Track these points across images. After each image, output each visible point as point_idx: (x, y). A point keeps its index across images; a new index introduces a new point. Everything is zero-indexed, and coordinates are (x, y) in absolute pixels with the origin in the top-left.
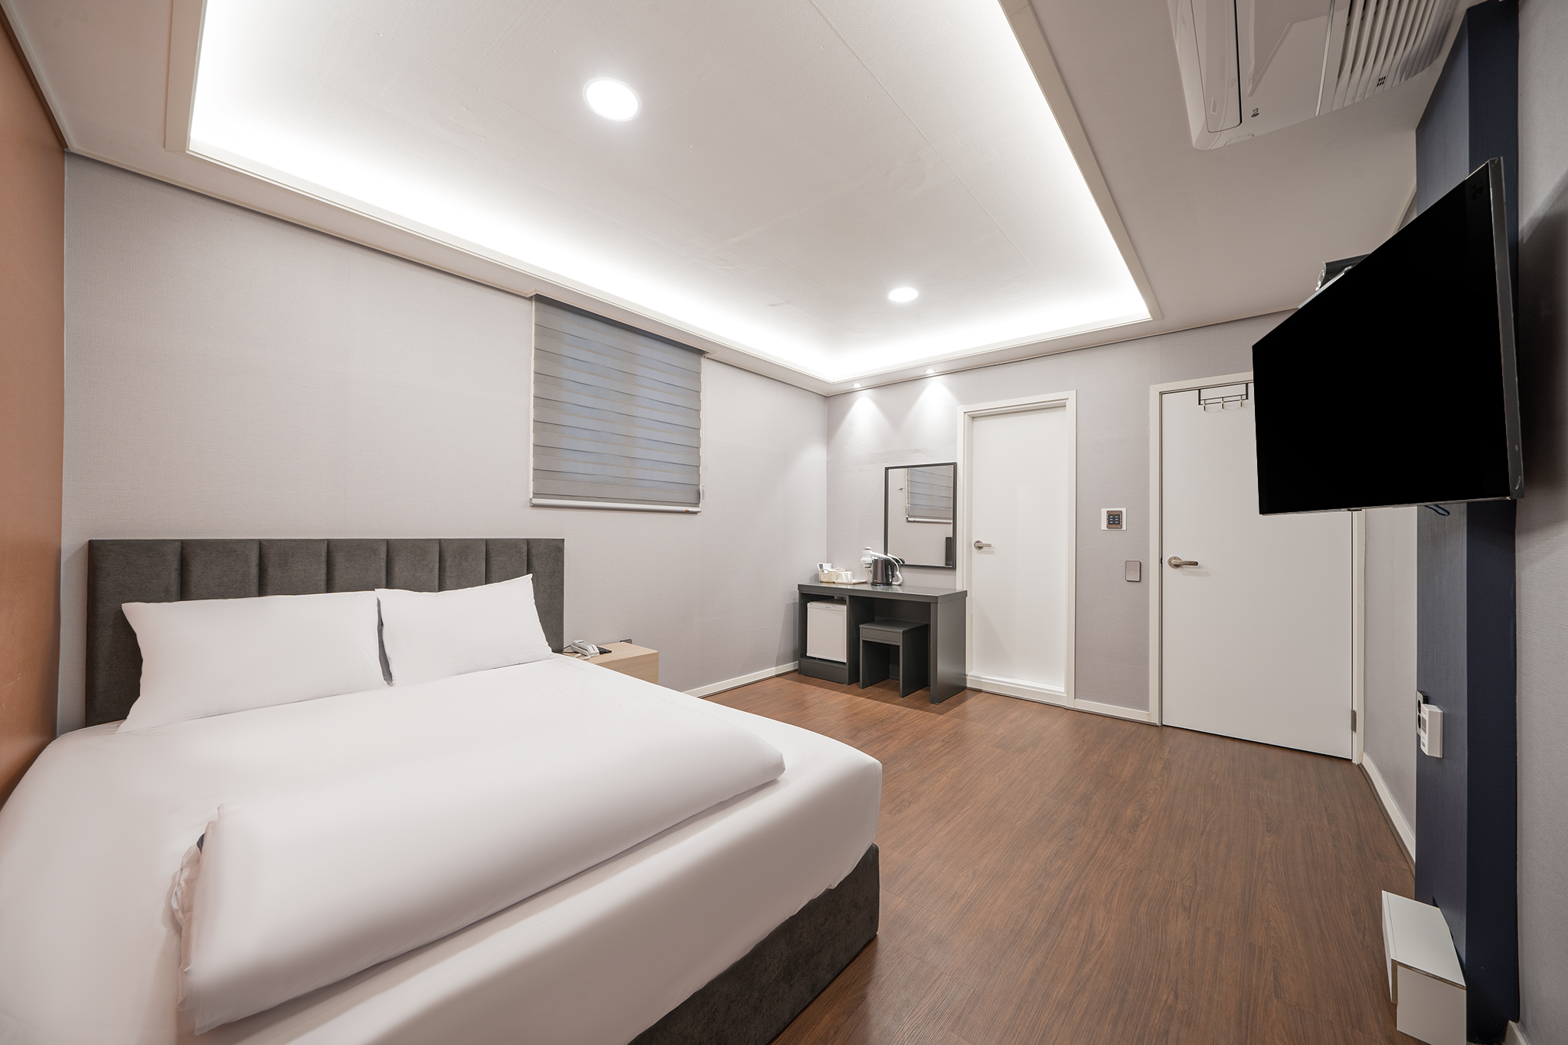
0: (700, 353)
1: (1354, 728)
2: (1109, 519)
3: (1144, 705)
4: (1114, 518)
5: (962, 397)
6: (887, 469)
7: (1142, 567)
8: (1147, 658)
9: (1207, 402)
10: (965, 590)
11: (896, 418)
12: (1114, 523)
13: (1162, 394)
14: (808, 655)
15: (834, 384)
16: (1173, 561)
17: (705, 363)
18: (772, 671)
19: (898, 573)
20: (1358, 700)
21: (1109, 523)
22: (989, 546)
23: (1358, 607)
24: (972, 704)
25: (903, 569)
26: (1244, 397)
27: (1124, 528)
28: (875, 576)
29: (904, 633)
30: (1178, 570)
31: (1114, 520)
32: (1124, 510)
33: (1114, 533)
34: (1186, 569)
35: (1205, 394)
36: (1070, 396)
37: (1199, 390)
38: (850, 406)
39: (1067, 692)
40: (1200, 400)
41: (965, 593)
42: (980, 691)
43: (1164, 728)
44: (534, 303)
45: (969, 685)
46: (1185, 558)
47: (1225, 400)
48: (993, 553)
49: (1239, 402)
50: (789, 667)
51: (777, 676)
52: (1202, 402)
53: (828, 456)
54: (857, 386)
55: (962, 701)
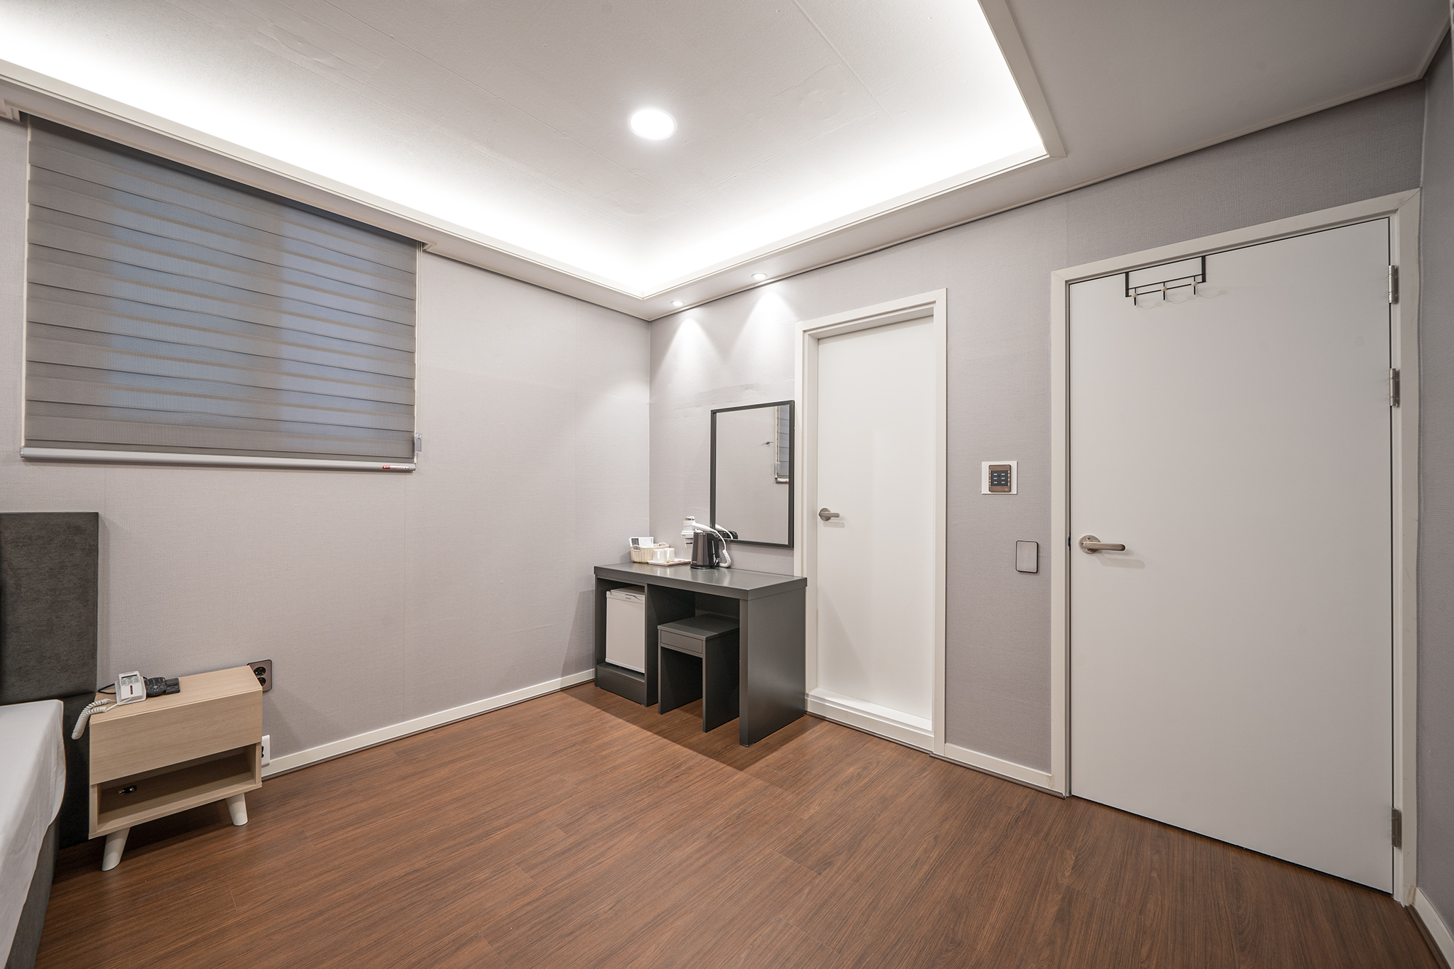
0: (414, 244)
1: (1397, 841)
2: (992, 478)
3: (1045, 764)
4: (999, 476)
5: (802, 310)
6: (714, 413)
7: (1041, 550)
8: (1048, 690)
9: (1140, 291)
10: (805, 576)
11: (723, 345)
12: (999, 484)
13: (1069, 283)
14: (608, 660)
15: (643, 301)
16: (1087, 543)
17: (421, 258)
18: (555, 683)
19: (725, 551)
20: (1405, 793)
21: (992, 484)
22: (837, 516)
23: (1405, 630)
24: (813, 737)
25: (733, 546)
26: (1200, 279)
27: (1014, 491)
28: (695, 557)
29: (708, 640)
30: (1094, 557)
31: (1000, 479)
32: (1013, 464)
33: (1000, 499)
34: (1107, 556)
35: (1136, 279)
36: (938, 296)
37: (1127, 274)
38: (674, 332)
39: (935, 731)
40: (1127, 289)
41: (804, 581)
42: (822, 719)
43: (1074, 801)
44: (29, 131)
45: (810, 709)
46: (1105, 539)
47: (1169, 285)
48: (843, 526)
49: (1192, 287)
50: (587, 674)
51: (563, 690)
52: (1131, 292)
53: (650, 399)
54: (678, 304)
55: (803, 730)
